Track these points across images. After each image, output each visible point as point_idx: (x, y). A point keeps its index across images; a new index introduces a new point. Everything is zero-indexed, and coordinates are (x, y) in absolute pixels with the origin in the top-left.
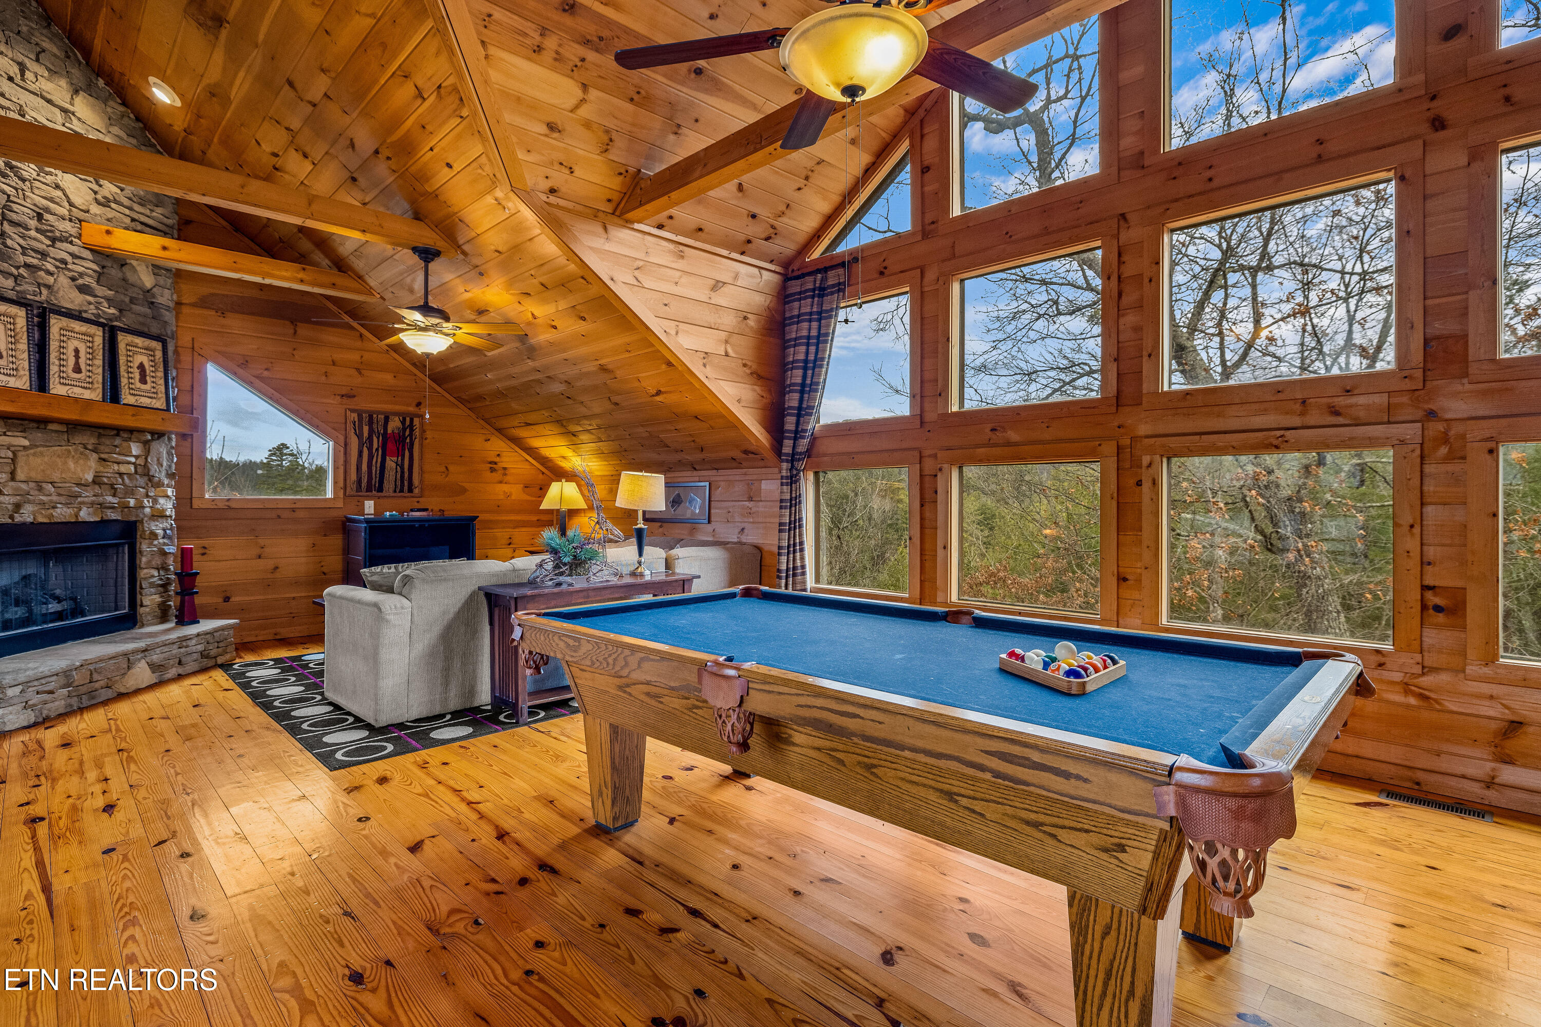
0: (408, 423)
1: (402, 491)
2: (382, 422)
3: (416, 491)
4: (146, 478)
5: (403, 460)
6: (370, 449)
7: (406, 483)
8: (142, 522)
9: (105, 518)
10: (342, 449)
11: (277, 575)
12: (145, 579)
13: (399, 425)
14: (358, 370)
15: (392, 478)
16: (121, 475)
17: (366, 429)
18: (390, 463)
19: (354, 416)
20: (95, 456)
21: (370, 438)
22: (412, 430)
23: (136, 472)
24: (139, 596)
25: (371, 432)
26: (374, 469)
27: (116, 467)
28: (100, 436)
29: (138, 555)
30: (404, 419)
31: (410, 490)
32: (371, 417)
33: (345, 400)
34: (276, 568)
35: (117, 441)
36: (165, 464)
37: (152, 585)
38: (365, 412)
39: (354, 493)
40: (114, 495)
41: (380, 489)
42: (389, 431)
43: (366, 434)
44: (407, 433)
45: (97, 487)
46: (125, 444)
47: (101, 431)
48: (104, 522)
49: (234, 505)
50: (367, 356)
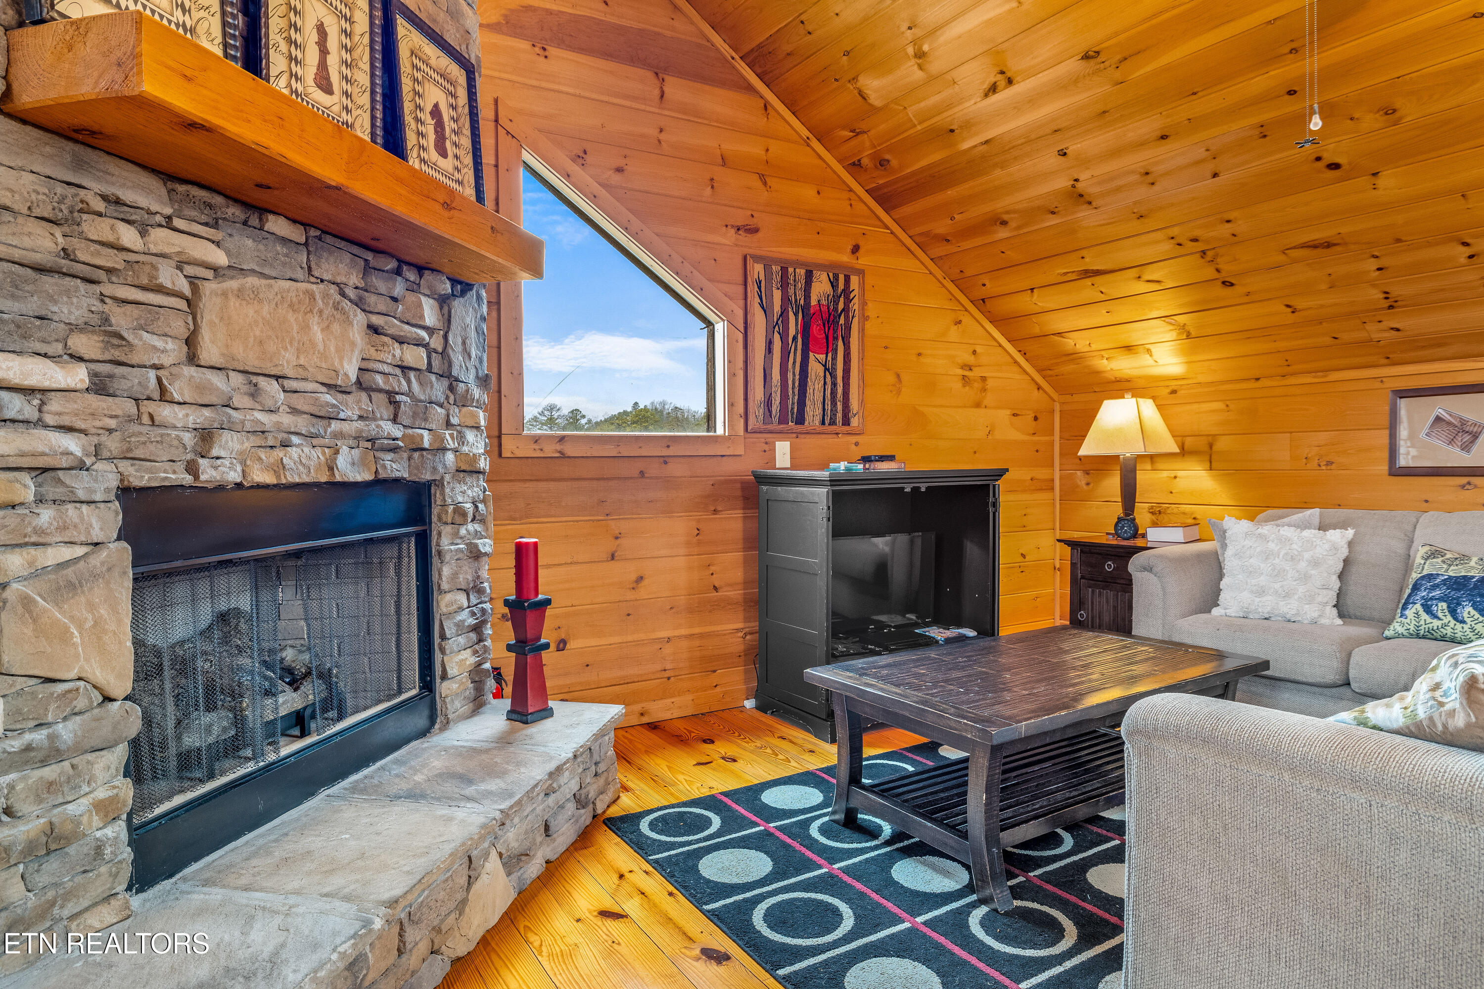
0: (841, 286)
1: (833, 423)
2: (801, 284)
3: (855, 422)
4: (446, 383)
5: (834, 359)
6: (784, 337)
7: (840, 406)
8: (440, 483)
9: (383, 475)
10: (740, 337)
11: (643, 593)
12: (449, 615)
13: (828, 289)
14: (763, 178)
15: (819, 396)
16: (405, 369)
17: (777, 295)
18: (815, 368)
19: (757, 270)
20: (359, 319)
21: (784, 313)
22: (848, 300)
23: (430, 369)
24: (438, 656)
25: (785, 300)
26: (790, 376)
27: (397, 350)
28: (367, 269)
29: (435, 560)
30: (836, 277)
31: (846, 422)
32: (784, 270)
33: (743, 237)
34: (640, 579)
35: (399, 288)
36: (473, 355)
37: (459, 625)
38: (776, 261)
39: (760, 425)
40: (395, 420)
41: (800, 420)
42: (814, 302)
43: (777, 308)
44: (841, 306)
45: (364, 396)
46: (411, 297)
47: (369, 256)
48: (379, 483)
49: (570, 450)
50: (776, 148)
